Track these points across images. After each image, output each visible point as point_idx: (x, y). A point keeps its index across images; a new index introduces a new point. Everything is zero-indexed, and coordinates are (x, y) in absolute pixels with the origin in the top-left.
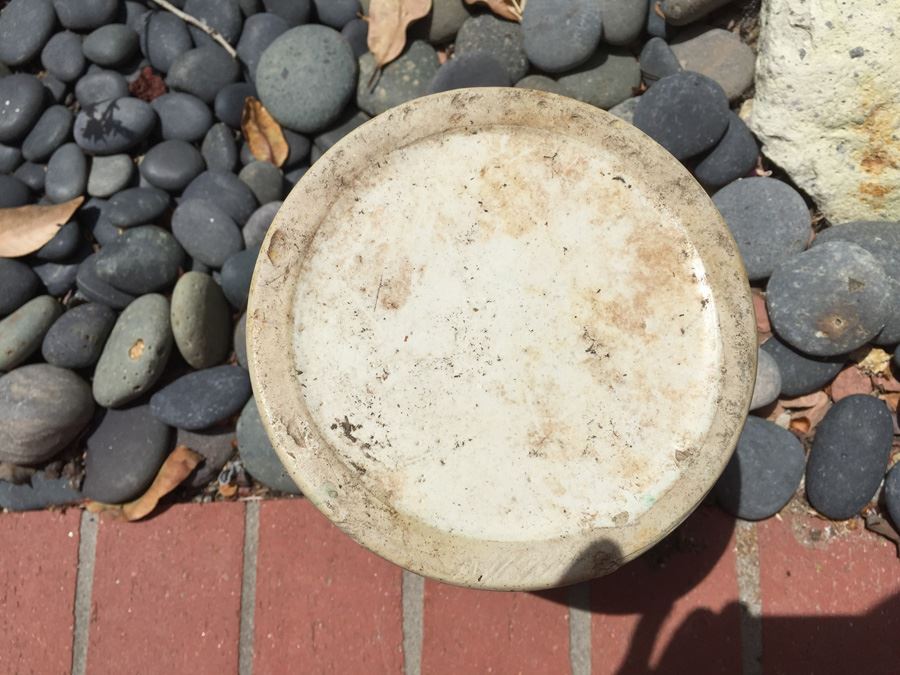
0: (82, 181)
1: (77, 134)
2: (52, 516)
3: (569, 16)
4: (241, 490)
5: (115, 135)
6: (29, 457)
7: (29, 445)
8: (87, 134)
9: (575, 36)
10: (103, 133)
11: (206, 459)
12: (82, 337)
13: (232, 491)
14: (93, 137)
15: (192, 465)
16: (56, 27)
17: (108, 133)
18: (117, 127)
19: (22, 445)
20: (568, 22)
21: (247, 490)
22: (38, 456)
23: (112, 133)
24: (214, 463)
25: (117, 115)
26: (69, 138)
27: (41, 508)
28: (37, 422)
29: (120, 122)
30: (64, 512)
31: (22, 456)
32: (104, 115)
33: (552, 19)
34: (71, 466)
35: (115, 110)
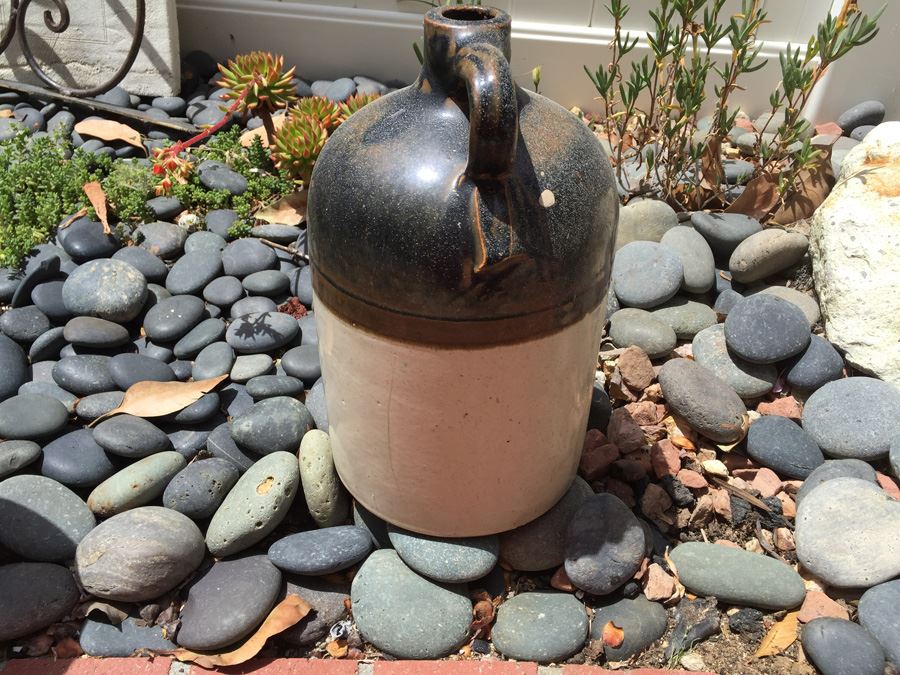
0: (228, 366)
1: (230, 335)
2: (138, 664)
3: (656, 261)
4: (351, 651)
5: (264, 334)
6: (134, 584)
7: (137, 568)
8: (239, 333)
9: (662, 275)
10: (254, 332)
11: (317, 612)
12: (210, 480)
13: (342, 651)
14: (244, 335)
15: (305, 612)
16: (220, 272)
17: (257, 333)
18: (268, 330)
19: (131, 567)
20: (655, 265)
21: (357, 652)
22: (142, 587)
23: (261, 333)
24: (325, 617)
25: (268, 320)
26: (222, 338)
27: (126, 656)
28: (154, 543)
29: (270, 326)
30: (151, 660)
31: (127, 582)
32: (257, 320)
33: (640, 265)
34: (169, 611)
35: (267, 317)
